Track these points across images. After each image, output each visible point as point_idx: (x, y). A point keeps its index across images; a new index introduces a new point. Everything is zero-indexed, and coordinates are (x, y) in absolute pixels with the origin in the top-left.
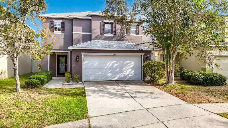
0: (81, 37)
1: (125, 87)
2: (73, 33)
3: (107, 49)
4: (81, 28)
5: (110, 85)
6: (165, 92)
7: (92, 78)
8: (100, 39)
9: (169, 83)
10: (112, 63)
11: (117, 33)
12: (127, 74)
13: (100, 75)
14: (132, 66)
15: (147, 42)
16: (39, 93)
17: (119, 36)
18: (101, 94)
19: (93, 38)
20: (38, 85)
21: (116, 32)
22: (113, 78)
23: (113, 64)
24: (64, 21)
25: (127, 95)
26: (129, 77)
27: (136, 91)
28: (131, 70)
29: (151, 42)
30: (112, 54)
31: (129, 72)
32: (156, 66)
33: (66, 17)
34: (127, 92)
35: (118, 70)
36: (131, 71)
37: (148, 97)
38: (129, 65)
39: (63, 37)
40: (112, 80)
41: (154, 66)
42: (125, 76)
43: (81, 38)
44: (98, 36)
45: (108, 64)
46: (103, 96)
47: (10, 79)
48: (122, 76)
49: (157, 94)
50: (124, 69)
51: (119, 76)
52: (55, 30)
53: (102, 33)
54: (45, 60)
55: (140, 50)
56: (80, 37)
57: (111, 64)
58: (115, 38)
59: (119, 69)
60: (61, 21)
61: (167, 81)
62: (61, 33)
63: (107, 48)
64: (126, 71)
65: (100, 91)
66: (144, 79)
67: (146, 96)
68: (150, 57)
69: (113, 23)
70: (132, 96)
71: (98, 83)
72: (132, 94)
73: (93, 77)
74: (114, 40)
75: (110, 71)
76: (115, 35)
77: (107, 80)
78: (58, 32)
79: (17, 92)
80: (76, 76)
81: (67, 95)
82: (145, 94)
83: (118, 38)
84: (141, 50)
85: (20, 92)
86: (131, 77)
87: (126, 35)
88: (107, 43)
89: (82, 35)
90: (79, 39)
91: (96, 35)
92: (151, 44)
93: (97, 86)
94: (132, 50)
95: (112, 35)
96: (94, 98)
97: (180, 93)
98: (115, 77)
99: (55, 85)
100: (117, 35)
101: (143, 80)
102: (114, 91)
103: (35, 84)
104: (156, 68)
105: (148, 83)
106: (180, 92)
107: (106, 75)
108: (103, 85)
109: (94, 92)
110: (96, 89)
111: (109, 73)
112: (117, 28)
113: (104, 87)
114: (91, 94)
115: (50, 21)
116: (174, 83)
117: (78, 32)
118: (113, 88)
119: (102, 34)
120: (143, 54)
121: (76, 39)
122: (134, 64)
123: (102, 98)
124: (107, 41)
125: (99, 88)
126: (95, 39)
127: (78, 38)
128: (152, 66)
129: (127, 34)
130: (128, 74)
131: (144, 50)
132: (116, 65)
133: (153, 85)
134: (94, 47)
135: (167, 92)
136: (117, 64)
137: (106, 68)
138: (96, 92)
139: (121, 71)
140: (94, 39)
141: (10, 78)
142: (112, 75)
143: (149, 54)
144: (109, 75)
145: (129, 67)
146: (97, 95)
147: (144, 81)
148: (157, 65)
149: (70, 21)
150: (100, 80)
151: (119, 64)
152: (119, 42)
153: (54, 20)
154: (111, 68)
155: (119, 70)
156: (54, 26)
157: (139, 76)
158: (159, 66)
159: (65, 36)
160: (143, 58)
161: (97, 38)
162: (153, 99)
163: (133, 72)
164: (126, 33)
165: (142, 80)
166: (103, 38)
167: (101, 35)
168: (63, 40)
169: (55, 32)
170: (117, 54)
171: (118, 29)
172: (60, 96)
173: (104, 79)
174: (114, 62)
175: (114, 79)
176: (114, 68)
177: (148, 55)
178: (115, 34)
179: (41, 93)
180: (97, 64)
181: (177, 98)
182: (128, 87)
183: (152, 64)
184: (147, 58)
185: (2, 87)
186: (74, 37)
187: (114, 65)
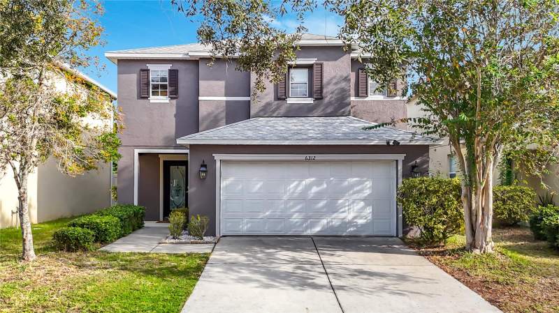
0: (222, 110)
1: (332, 255)
2: (200, 98)
3: (287, 143)
4: (222, 83)
5: (288, 249)
6: (450, 276)
7: (244, 228)
8: (275, 115)
9: (475, 247)
10: (304, 182)
11: (323, 95)
12: (350, 217)
13: (269, 218)
14: (367, 192)
15: (402, 120)
16: (79, 263)
17: (330, 103)
18: (245, 273)
19: (253, 112)
20: (84, 242)
21: (321, 92)
22: (307, 228)
23: (309, 187)
24: (176, 66)
25: (322, 280)
26: (356, 226)
27: (356, 271)
28: (362, 204)
29: (414, 119)
30: (302, 157)
31: (357, 212)
32: (435, 192)
33: (180, 56)
34: (328, 271)
35: (322, 204)
36: (363, 208)
37: (383, 289)
38: (355, 189)
39: (175, 112)
40: (305, 234)
41: (429, 193)
42: (346, 224)
43: (223, 112)
44: (268, 104)
45: (292, 186)
46: (247, 280)
47: (42, 226)
48: (336, 223)
49: (417, 282)
50: (340, 201)
51: (324, 221)
52: (153, 92)
53: (281, 96)
54: (125, 175)
55: (388, 143)
56: (219, 111)
57: (300, 188)
58: (319, 111)
59: (325, 202)
60: (168, 67)
61: (470, 240)
62: (168, 101)
63: (286, 139)
64: (347, 208)
65: (248, 265)
66: (405, 233)
67: (378, 285)
68: (425, 166)
69: (313, 64)
70: (335, 282)
71: (260, 240)
72: (340, 276)
73: (247, 224)
74: (316, 115)
75: (299, 207)
76: (320, 101)
77: (289, 234)
78: (160, 97)
79: (24, 259)
80: (196, 221)
81: (149, 272)
82: (379, 281)
83: (329, 110)
84: (391, 144)
85: (31, 259)
86: (363, 225)
87: (353, 99)
88: (293, 124)
89: (224, 104)
90: (216, 117)
91: (263, 102)
92: (414, 124)
93: (247, 251)
94: (364, 143)
95: (310, 101)
96: (219, 285)
97: (498, 282)
98: (312, 225)
99: (137, 245)
100: (326, 100)
101: (401, 235)
102: (288, 268)
103: (77, 239)
104: (434, 200)
105: (410, 247)
106: (501, 278)
107: (284, 218)
108: (269, 249)
109: (230, 266)
110: (242, 259)
111: (296, 212)
112: (325, 81)
113: (269, 254)
114: (219, 272)
115: (139, 69)
116: (490, 247)
117: (213, 95)
118: (294, 258)
119: (279, 99)
120: (401, 157)
121: (209, 114)
122: (372, 187)
123: (240, 286)
124: (294, 120)
125: (250, 256)
126: (261, 114)
127: (213, 113)
128: (420, 194)
129: (357, 95)
130: (355, 218)
131: (402, 143)
132: (315, 189)
133: (425, 255)
134: (248, 138)
135: (459, 275)
136: (318, 186)
137: (285, 198)
138: (235, 268)
139: (332, 208)
140: (257, 116)
141: (44, 223)
142: (305, 219)
143: (422, 155)
144: (296, 218)
145: (355, 197)
146: (234, 276)
147: (403, 239)
148: (438, 191)
149: (192, 66)
150: (267, 233)
151: (325, 186)
152: (330, 120)
153: (150, 67)
154: (302, 198)
155: (326, 204)
156: (151, 83)
157: (390, 225)
158: (446, 193)
159: (178, 107)
160: (400, 167)
161: (266, 112)
162: (397, 296)
163: (369, 210)
164: (352, 92)
165: (397, 236)
166: (282, 110)
167: (276, 102)
168: (174, 119)
169: (154, 99)
170: (319, 157)
171: (329, 83)
172: (127, 276)
173: (279, 229)
174: (308, 181)
175: (309, 232)
176: (309, 198)
177: (418, 161)
178: (320, 98)
179: (84, 266)
180: (258, 186)
181: (480, 297)
182: (339, 256)
183: (421, 188)
184: (413, 167)
185: (5, 246)
186: (203, 111)
187: (310, 189)
